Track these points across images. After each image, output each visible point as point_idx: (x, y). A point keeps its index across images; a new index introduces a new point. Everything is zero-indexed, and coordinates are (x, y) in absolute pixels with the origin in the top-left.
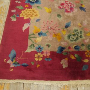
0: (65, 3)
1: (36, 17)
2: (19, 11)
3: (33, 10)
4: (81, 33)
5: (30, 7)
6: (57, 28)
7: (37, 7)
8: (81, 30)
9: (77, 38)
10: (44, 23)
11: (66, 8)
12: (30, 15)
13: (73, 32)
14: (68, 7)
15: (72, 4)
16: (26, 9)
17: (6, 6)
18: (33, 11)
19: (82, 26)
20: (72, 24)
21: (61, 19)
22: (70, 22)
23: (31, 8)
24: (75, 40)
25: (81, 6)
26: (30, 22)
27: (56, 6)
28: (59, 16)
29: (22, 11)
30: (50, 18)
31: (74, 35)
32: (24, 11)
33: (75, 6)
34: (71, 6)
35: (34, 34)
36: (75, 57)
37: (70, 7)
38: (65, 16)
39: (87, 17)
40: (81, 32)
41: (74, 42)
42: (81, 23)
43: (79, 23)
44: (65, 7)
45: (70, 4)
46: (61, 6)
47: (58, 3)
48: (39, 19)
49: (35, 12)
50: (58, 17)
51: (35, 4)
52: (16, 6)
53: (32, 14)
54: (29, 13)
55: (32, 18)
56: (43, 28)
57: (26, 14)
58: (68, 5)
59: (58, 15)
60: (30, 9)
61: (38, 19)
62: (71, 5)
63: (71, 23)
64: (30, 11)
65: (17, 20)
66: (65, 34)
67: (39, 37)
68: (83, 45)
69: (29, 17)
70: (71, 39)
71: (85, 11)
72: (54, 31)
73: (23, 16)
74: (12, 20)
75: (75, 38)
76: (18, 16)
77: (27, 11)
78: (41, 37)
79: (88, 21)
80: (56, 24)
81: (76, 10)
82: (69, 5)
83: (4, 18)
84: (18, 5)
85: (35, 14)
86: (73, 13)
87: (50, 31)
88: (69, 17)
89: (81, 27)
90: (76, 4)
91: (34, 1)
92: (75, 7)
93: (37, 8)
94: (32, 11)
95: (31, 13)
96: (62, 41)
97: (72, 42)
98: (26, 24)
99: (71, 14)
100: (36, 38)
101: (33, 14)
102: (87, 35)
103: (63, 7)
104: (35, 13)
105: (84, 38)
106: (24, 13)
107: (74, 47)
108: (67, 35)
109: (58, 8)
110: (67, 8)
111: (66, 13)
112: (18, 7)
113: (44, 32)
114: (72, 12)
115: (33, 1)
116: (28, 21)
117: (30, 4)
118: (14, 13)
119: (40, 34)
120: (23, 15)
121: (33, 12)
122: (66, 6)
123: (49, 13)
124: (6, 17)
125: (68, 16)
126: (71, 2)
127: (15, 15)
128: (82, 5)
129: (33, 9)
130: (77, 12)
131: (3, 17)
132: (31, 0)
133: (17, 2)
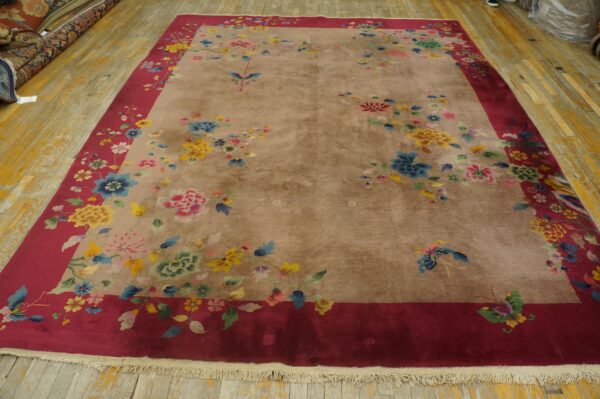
0: (185, 195)
1: (103, 223)
2: (70, 209)
4: (194, 261)
5: (99, 202)
6: (141, 249)
7: (116, 202)
8: (198, 255)
9: (179, 271)
10: (116, 236)
11: (181, 206)
12: (91, 218)
13: (176, 258)
14: (188, 204)
15: (203, 196)
16: (89, 206)
17: (45, 197)
18: (103, 210)
19: (203, 246)
20: (180, 241)
21: (159, 230)
22: (179, 236)
23: (101, 205)
24: (173, 275)
25: (223, 202)
26: (87, 233)
27: (160, 201)
28: (158, 222)
29: (78, 210)
30: (135, 226)
31: (175, 264)
32: (83, 209)
33: (206, 203)
34: (196, 201)
35: (83, 258)
36: (157, 309)
37: (192, 204)
38: (173, 224)
39: (226, 226)
40: (195, 258)
41: (169, 278)
42: (205, 241)
43: (199, 240)
44: (181, 203)
45: (197, 196)
46: (172, 202)
47: (167, 195)
48: (108, 227)
49: (106, 212)
50: (153, 226)
51: (114, 195)
52: (68, 198)
53: (96, 217)
54: (92, 215)
55: (93, 226)
56: (110, 248)
57: (83, 217)
58: (190, 200)
59: (155, 221)
60: (98, 207)
61: (105, 227)
62: (198, 199)
63: (179, 239)
64: (95, 209)
65: (57, 228)
66: (154, 261)
67: (91, 266)
68: (187, 285)
69: (89, 222)
70: (164, 271)
71: (227, 214)
72: (133, 255)
73: (74, 221)
74: (47, 228)
75: (174, 270)
76: (64, 220)
77: (89, 211)
78: (97, 266)
79: (224, 234)
80: (143, 240)
81: (204, 211)
82: (194, 199)
84: (74, 195)
85: (104, 217)
86: (194, 218)
87: (122, 253)
88: (180, 225)
89: (199, 247)
90: (210, 197)
91: (114, 190)
92: (205, 205)
93: (113, 204)
94: (100, 211)
95: (95, 214)
96: (140, 276)
97: (163, 278)
98: (75, 236)
99: (188, 220)
100: (85, 266)
101: (99, 217)
102: (209, 264)
103: (176, 204)
104: (105, 214)
105: (197, 269)
106: (80, 214)
107: (164, 288)
108: (158, 264)
109: (162, 206)
110: (185, 206)
111: (177, 218)
112: (70, 201)
113: (108, 255)
114: (192, 216)
115: (110, 190)
116: (82, 231)
117: (102, 194)
118: (58, 213)
119: (97, 259)
120: (75, 218)
121: (102, 212)
122: (184, 202)
123: (138, 215)
125: (178, 224)
126: (202, 194)
127: (57, 217)
128: (225, 199)
130: (207, 214)
131: (30, 220)
132: (107, 188)
133: (73, 188)
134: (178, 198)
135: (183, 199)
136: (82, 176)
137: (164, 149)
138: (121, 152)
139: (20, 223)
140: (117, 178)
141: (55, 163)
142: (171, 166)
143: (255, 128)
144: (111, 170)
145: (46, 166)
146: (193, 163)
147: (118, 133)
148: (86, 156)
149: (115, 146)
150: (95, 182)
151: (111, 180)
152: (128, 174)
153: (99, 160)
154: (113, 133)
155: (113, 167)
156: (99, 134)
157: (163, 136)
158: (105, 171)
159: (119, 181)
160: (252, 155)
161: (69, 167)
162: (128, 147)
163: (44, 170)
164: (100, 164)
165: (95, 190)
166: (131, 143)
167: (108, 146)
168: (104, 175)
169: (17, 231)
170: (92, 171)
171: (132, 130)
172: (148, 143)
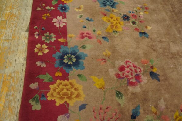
0: (126, 66)
1: (78, 100)
2: (45, 87)
3: (71, 84)
5: (65, 77)
7: (79, 75)
10: (94, 111)
12: (65, 94)
14: (132, 74)
15: (138, 66)
16: (58, 81)
19: (158, 112)
20: (141, 111)
21: (123, 101)
22: (139, 106)
23: (68, 80)
25: (152, 70)
26: (69, 111)
28: (119, 94)
29: (51, 86)
30: (104, 99)
32: (55, 85)
33: (142, 72)
34: (135, 71)
37: (134, 74)
38: (130, 94)
39: (163, 92)
43: (153, 107)
44: (127, 74)
45: (134, 66)
46: (120, 73)
47: (114, 67)
48: (84, 103)
49: (75, 87)
50: (117, 98)
51: (74, 69)
52: (39, 74)
53: (69, 92)
54: (65, 91)
55: (71, 103)
57: (59, 93)
58: (131, 70)
59: (116, 93)
60: (66, 82)
61: (81, 104)
62: (136, 68)
63: (140, 109)
64: (66, 85)
65: (42, 108)
69: (66, 99)
71: (159, 81)
73: (53, 99)
74: (34, 108)
76: (45, 99)
77: (61, 86)
79: (165, 100)
80: (116, 113)
81: (145, 79)
82: (133, 69)
83: (15, 102)
85: (76, 93)
86: (141, 87)
89: (156, 113)
90: (143, 67)
91: (72, 63)
92: (143, 74)
93: (78, 78)
94: (69, 86)
95: (68, 90)
98: (61, 116)
99: (137, 89)
101: (72, 93)
103: (123, 74)
104: (75, 89)
106: (55, 91)
110: (131, 77)
111: (130, 88)
112: (41, 77)
115: (69, 63)
116: (64, 109)
117: (64, 68)
118: (35, 91)
120: (52, 95)
121: (72, 88)
122: (128, 72)
123: (101, 88)
124: (20, 100)
125: (133, 94)
126: (136, 64)
127: (37, 95)
128: (152, 68)
129: (70, 81)
130: (147, 82)
131: (14, 99)
132: (65, 61)
133: (38, 63)
134: (122, 69)
135: (126, 70)
136: (41, 49)
137: (91, 22)
138: (62, 25)
139: (7, 103)
140: (69, 51)
141: (14, 37)
142: (103, 38)
143: (140, 6)
144: (61, 43)
145: (8, 40)
146: (116, 35)
147: (52, 8)
148: (36, 30)
149: (55, 20)
150: (54, 55)
151: (65, 54)
152: (76, 47)
153: (48, 34)
154: (48, 8)
155: (61, 40)
156: (38, 9)
157: (85, 11)
158: (57, 45)
159: (72, 54)
160: (149, 28)
161: (26, 41)
162: (65, 20)
163: (6, 44)
164: (50, 38)
165: (57, 64)
166: (65, 18)
167: (50, 20)
168: (58, 48)
169: (8, 113)
170: (47, 44)
171: (61, 5)
172: (78, 17)
